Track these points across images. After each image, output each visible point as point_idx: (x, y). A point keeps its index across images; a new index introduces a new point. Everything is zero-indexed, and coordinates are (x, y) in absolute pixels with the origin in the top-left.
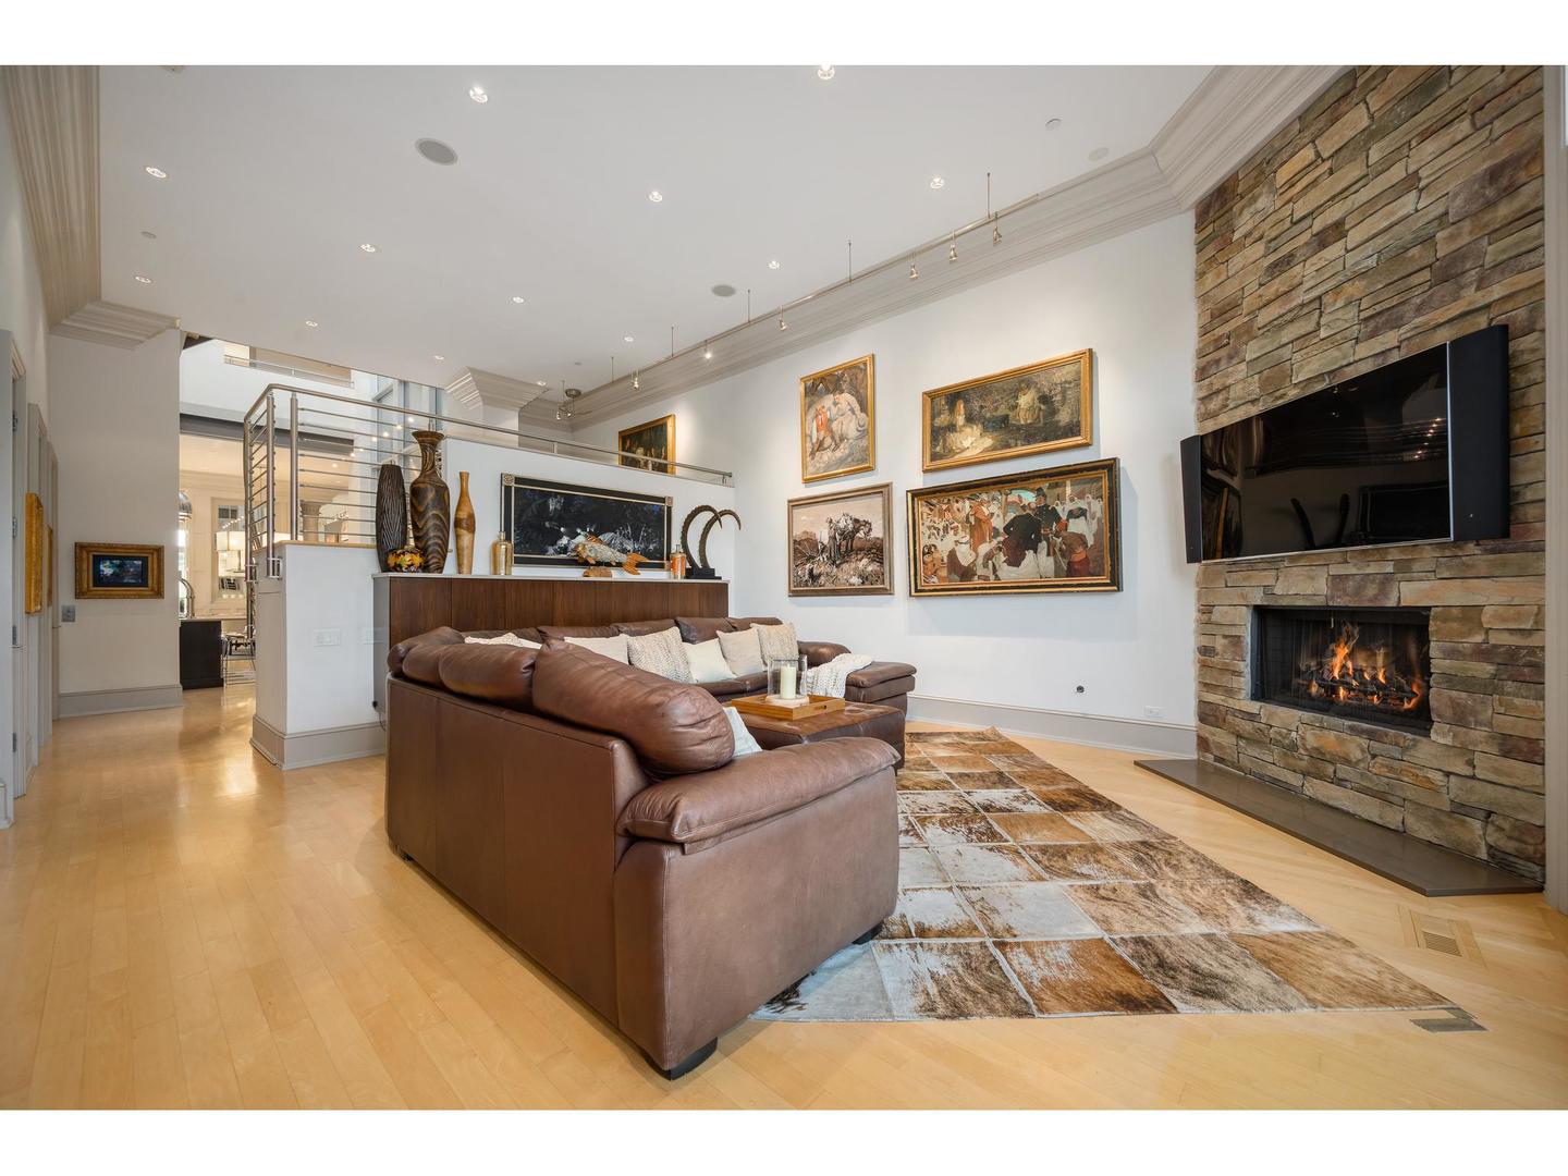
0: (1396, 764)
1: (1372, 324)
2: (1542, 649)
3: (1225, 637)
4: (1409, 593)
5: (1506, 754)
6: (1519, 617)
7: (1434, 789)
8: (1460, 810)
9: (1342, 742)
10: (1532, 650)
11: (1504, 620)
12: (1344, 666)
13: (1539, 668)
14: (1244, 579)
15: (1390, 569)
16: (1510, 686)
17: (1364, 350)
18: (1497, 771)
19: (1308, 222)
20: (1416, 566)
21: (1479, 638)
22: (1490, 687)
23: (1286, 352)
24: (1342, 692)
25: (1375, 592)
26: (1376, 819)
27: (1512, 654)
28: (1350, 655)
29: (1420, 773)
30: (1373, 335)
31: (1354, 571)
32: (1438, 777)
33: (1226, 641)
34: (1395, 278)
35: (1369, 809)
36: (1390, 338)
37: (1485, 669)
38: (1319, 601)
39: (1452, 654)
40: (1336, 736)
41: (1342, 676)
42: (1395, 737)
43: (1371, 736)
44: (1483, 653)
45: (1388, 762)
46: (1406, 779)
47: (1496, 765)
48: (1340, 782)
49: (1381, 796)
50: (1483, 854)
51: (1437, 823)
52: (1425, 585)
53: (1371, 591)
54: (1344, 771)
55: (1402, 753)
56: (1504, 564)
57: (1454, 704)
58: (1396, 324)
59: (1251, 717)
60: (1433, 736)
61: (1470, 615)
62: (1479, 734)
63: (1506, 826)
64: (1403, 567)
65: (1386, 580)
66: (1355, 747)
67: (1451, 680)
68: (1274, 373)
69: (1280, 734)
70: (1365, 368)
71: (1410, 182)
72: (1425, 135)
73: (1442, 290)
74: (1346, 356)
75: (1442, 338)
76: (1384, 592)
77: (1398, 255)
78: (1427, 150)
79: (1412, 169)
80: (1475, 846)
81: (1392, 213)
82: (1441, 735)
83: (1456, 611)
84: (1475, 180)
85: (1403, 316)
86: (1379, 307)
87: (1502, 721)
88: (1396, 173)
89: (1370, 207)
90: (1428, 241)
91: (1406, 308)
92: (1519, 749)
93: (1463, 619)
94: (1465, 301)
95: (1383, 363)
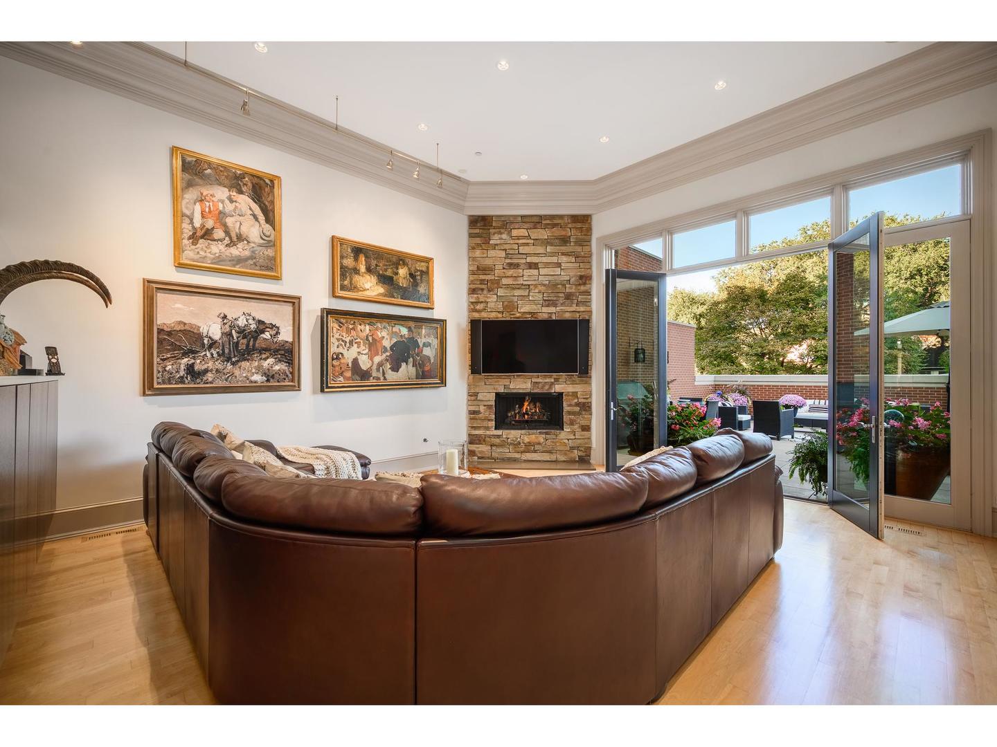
0: (555, 440)
1: (547, 303)
2: (591, 403)
3: (485, 406)
4: (558, 388)
5: (583, 430)
6: (586, 395)
7: (565, 445)
8: (572, 448)
9: (537, 438)
10: (588, 403)
11: (583, 395)
12: (527, 408)
13: (590, 407)
14: (496, 382)
15: (553, 380)
16: (583, 413)
17: (545, 310)
18: (581, 435)
19: (524, 256)
20: (560, 380)
21: (576, 401)
22: (579, 413)
23: (515, 299)
24: (526, 417)
26: (549, 460)
27: (584, 403)
28: (528, 405)
29: (561, 442)
30: (548, 306)
31: (541, 381)
32: (566, 441)
33: (486, 407)
34: (555, 291)
35: (546, 457)
36: (552, 309)
37: (577, 409)
38: (528, 391)
39: (570, 405)
40: (535, 436)
42: (554, 432)
43: (546, 433)
44: (577, 404)
45: (552, 440)
46: (558, 444)
48: (535, 451)
49: (550, 452)
50: (577, 459)
51: (566, 454)
52: (563, 386)
53: (547, 387)
54: (537, 447)
55: (556, 437)
56: (582, 381)
57: (570, 419)
58: (555, 306)
59: (499, 436)
60: (565, 430)
61: (575, 394)
62: (576, 426)
63: (583, 449)
64: (557, 380)
65: (552, 384)
66: (541, 439)
67: (569, 413)
68: (510, 306)
69: (513, 440)
70: (544, 317)
71: (559, 265)
72: (563, 254)
73: (568, 302)
74: (539, 309)
75: (567, 316)
76: (550, 388)
77: (555, 285)
78: (564, 259)
79: (559, 261)
80: (575, 457)
81: (554, 271)
82: (567, 429)
83: (571, 394)
84: (577, 276)
85: (556, 304)
86: (550, 298)
87: (583, 423)
88: (554, 259)
89: (547, 265)
90: (564, 285)
91: (557, 302)
92: (587, 428)
93: (573, 396)
94: (574, 308)
95: (551, 317)
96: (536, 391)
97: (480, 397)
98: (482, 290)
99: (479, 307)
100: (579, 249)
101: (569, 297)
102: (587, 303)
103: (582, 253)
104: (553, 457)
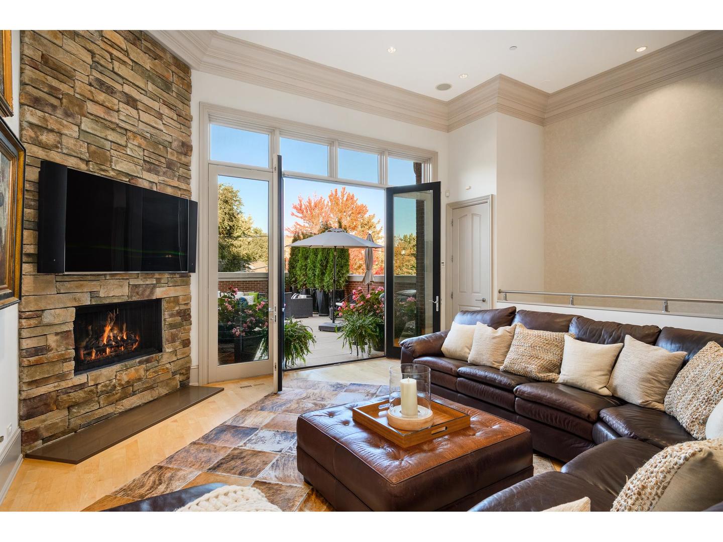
0: (157, 369)
1: (148, 166)
2: (190, 309)
3: (57, 334)
4: (159, 293)
5: (183, 347)
6: (186, 299)
7: (167, 371)
8: (174, 374)
9: (137, 371)
10: (188, 309)
11: (183, 300)
12: (109, 337)
13: (189, 315)
14: (77, 287)
15: (155, 282)
16: (183, 323)
17: (146, 175)
18: (182, 354)
19: (121, 81)
20: (162, 281)
21: (177, 308)
22: (180, 325)
23: (108, 145)
24: (108, 350)
25: (149, 293)
26: (151, 399)
27: (184, 311)
28: (112, 330)
29: (165, 367)
30: (149, 171)
31: (141, 283)
32: (168, 366)
33: (58, 337)
34: (156, 153)
35: (148, 396)
36: (153, 177)
37: (179, 319)
38: (125, 299)
39: (171, 316)
40: (135, 369)
41: (108, 342)
42: (156, 357)
43: (148, 361)
44: (179, 313)
45: (154, 369)
46: (160, 373)
47: (183, 351)
48: (134, 393)
49: (151, 388)
50: (179, 387)
51: (167, 385)
52: (164, 289)
53: (147, 293)
54: (137, 386)
55: (158, 363)
56: (184, 281)
57: (170, 335)
58: (157, 173)
59: (81, 386)
60: (167, 350)
61: (176, 300)
62: (177, 343)
63: (183, 372)
64: (159, 280)
65: (154, 287)
66: (141, 371)
67: (171, 326)
68: (98, 154)
69: (106, 386)
70: (145, 185)
71: (160, 116)
72: (165, 103)
73: (170, 172)
74: (138, 173)
75: (169, 191)
76: (152, 292)
77: (157, 143)
78: (165, 111)
79: (161, 112)
80: (177, 385)
81: (156, 123)
82: (168, 348)
83: (172, 299)
84: (180, 141)
85: (159, 172)
86: (152, 161)
87: (183, 336)
88: (156, 105)
89: (148, 110)
90: (165, 147)
91: (159, 169)
92: (186, 343)
93: (174, 302)
94: (175, 183)
95: (152, 188)
96: (135, 299)
97: (47, 318)
98: (54, 107)
99: (45, 137)
100: (180, 105)
101: (170, 165)
102: (186, 179)
103: (184, 113)
104: (155, 394)
